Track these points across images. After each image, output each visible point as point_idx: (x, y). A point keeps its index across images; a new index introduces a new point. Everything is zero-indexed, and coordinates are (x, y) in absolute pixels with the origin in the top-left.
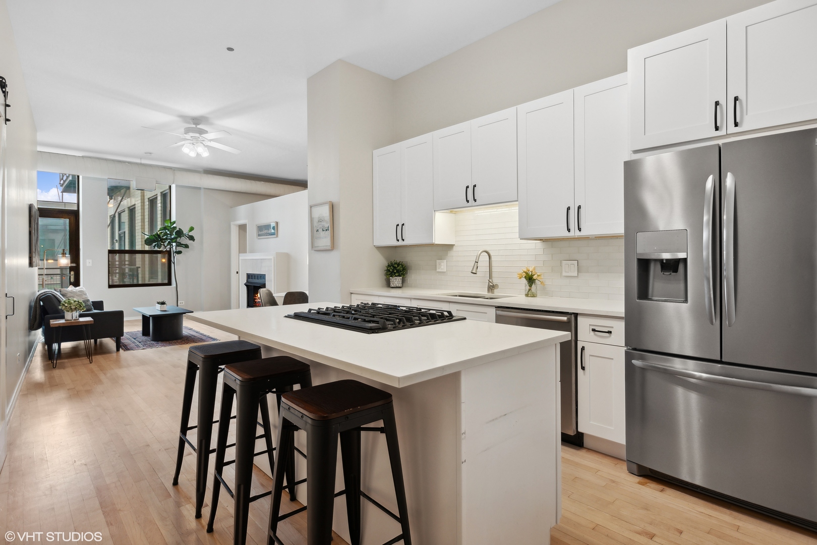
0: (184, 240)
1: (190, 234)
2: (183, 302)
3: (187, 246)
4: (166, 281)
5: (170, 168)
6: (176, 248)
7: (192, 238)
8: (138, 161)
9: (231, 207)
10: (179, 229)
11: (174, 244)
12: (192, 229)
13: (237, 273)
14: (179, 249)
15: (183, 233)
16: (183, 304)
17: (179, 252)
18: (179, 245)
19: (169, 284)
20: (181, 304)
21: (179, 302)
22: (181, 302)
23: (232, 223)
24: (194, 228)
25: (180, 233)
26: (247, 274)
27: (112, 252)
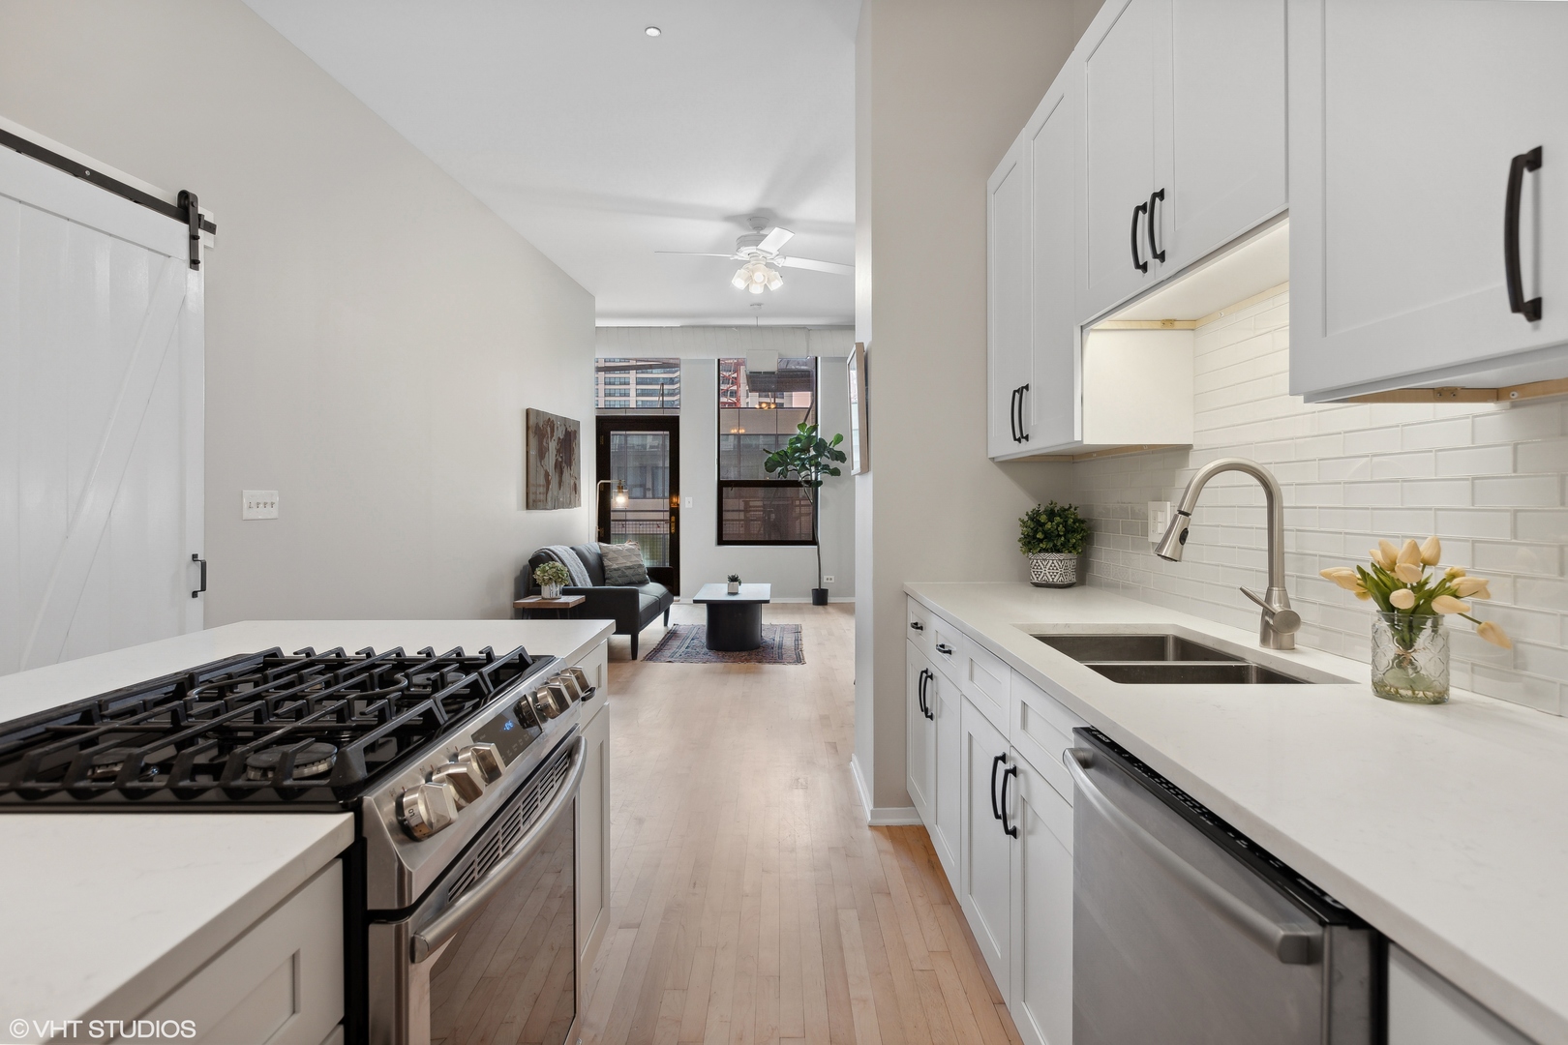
0: (829, 460)
1: (837, 448)
2: (833, 577)
3: (834, 473)
4: (809, 538)
5: (803, 328)
6: (816, 476)
7: (841, 456)
8: (752, 322)
10: (820, 439)
11: (813, 469)
12: (838, 438)
14: (821, 476)
15: (826, 447)
16: (833, 581)
18: (820, 469)
19: (814, 542)
20: (827, 581)
21: (823, 578)
22: (829, 577)
24: (842, 437)
25: (821, 448)
27: (722, 485)
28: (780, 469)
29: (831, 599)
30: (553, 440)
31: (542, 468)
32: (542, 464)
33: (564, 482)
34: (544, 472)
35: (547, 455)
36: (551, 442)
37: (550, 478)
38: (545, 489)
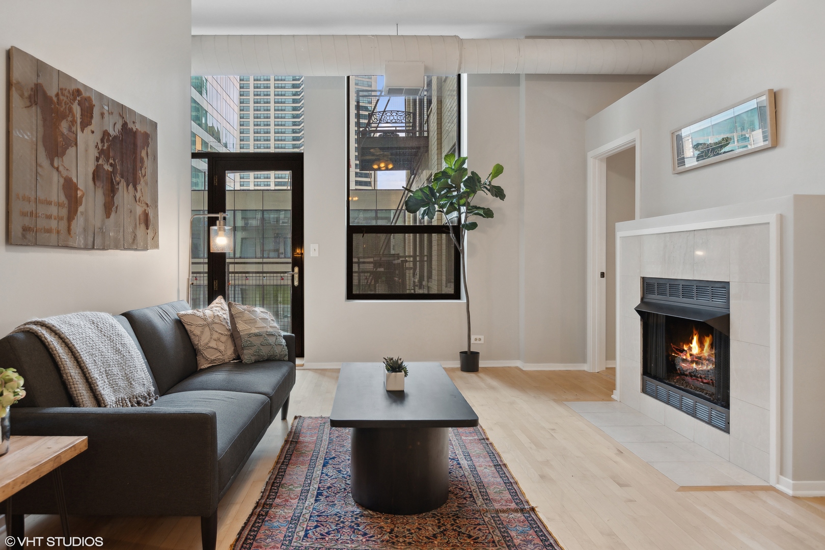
0: (483, 198)
1: (495, 182)
2: (482, 337)
3: (488, 213)
4: (451, 291)
6: (466, 218)
7: (499, 193)
9: (588, 118)
10: (473, 173)
11: (463, 209)
12: (499, 170)
13: (602, 275)
14: (472, 219)
15: (480, 182)
16: (482, 342)
17: (473, 226)
18: (471, 210)
19: (456, 296)
20: (478, 342)
21: (473, 338)
22: (478, 337)
23: (590, 154)
24: (502, 168)
25: (474, 182)
26: (644, 279)
27: (352, 231)
28: (422, 209)
29: (482, 364)
30: (88, 130)
31: (55, 174)
32: (56, 165)
33: (117, 208)
34: (62, 181)
35: (71, 151)
36: (82, 131)
37: (79, 193)
38: (64, 212)
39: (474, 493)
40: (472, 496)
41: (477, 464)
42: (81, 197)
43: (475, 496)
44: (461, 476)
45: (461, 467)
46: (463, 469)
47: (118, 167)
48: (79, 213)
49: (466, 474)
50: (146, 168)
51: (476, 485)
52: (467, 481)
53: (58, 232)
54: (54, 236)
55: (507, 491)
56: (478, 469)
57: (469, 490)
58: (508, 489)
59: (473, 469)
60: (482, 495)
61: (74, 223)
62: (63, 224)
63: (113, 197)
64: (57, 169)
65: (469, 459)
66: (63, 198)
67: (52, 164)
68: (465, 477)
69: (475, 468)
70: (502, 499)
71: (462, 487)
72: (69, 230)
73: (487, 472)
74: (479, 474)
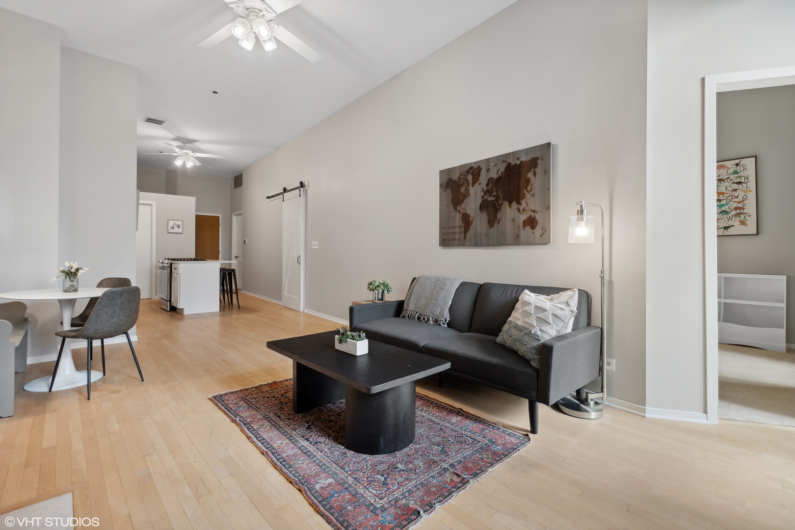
30: (477, 185)
31: (458, 214)
32: (458, 209)
33: (499, 220)
34: (461, 215)
35: (466, 201)
36: (473, 186)
37: (471, 219)
38: (462, 230)
39: (278, 419)
40: (279, 417)
41: (291, 446)
42: (472, 221)
43: (277, 417)
44: (297, 428)
45: (303, 437)
46: (300, 436)
47: (500, 195)
48: (470, 228)
49: (294, 432)
50: (532, 185)
51: (281, 425)
52: (289, 426)
53: (459, 239)
54: (457, 242)
55: (255, 428)
56: (288, 441)
57: (283, 420)
58: (255, 430)
59: (290, 439)
60: (272, 419)
61: (468, 235)
62: (462, 236)
63: (496, 214)
64: (459, 211)
65: (302, 448)
66: (461, 224)
67: (456, 210)
68: (293, 429)
69: (290, 440)
70: (257, 421)
71: (290, 421)
72: (465, 238)
73: (279, 441)
74: (284, 437)
